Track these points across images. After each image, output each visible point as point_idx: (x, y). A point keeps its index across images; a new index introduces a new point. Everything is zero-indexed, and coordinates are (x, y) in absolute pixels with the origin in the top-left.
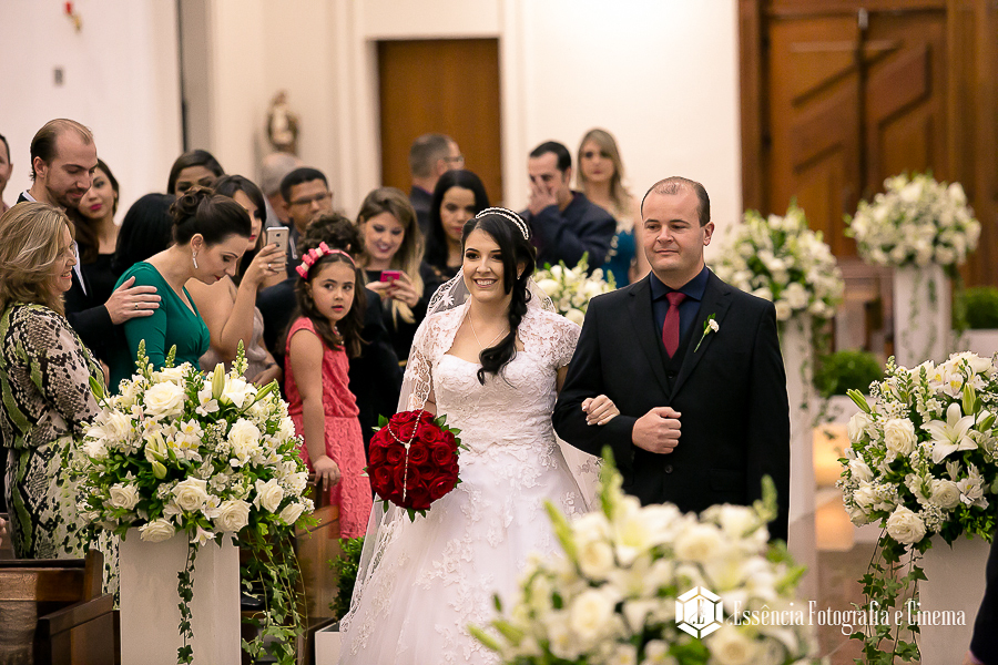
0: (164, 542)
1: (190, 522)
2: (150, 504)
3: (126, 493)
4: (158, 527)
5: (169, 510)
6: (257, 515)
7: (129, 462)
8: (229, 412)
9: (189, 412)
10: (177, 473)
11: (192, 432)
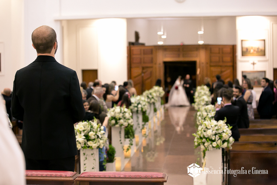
0: (117, 127)
1: (121, 125)
2: (116, 123)
3: (113, 122)
4: (117, 126)
5: (119, 124)
6: (129, 124)
7: (114, 118)
8: (125, 112)
9: (121, 112)
10: (120, 119)
11: (121, 115)
